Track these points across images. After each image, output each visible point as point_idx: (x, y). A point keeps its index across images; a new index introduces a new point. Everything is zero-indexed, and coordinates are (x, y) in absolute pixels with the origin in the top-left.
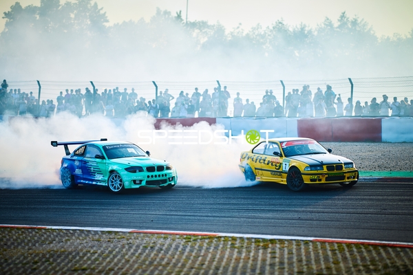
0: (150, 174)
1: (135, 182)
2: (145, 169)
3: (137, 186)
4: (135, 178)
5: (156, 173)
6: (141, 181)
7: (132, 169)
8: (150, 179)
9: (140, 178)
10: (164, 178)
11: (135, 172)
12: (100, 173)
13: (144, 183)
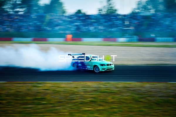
0: (108, 66)
1: (103, 69)
2: (106, 65)
3: (104, 70)
4: (103, 68)
5: (109, 66)
6: (105, 69)
7: (102, 65)
8: (108, 68)
9: (105, 68)
10: (112, 68)
11: (103, 66)
12: (89, 65)
13: (106, 70)
